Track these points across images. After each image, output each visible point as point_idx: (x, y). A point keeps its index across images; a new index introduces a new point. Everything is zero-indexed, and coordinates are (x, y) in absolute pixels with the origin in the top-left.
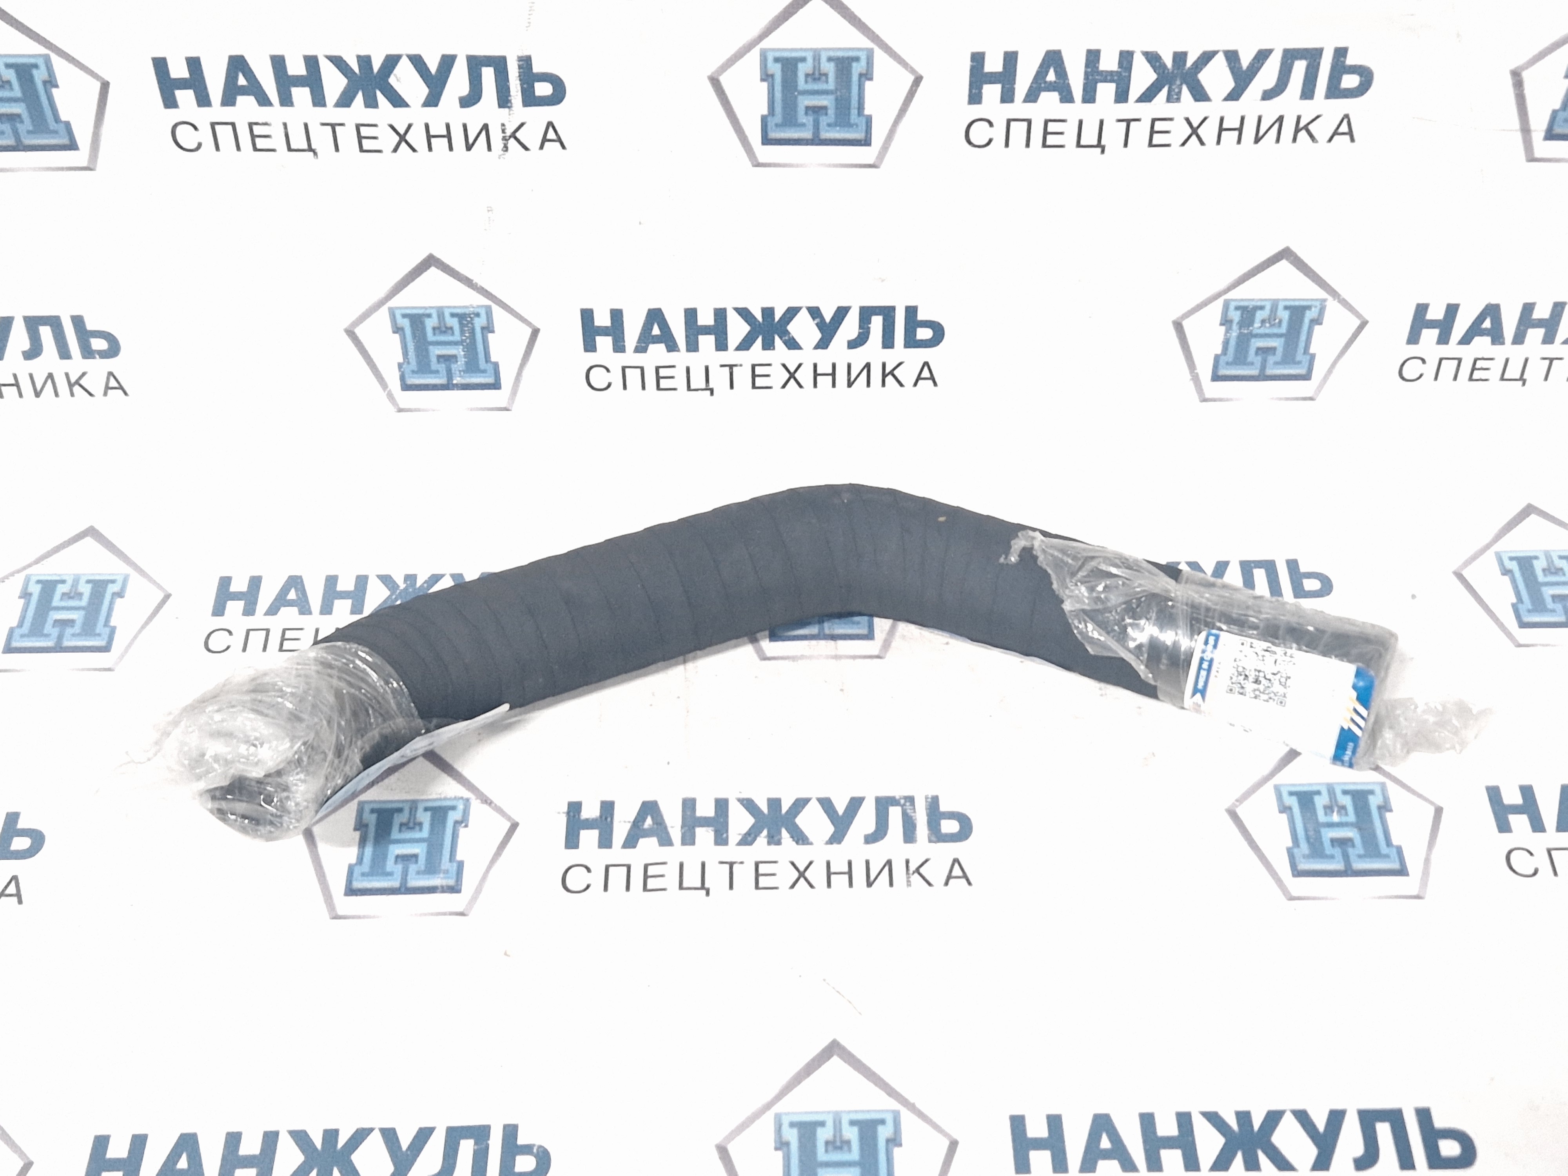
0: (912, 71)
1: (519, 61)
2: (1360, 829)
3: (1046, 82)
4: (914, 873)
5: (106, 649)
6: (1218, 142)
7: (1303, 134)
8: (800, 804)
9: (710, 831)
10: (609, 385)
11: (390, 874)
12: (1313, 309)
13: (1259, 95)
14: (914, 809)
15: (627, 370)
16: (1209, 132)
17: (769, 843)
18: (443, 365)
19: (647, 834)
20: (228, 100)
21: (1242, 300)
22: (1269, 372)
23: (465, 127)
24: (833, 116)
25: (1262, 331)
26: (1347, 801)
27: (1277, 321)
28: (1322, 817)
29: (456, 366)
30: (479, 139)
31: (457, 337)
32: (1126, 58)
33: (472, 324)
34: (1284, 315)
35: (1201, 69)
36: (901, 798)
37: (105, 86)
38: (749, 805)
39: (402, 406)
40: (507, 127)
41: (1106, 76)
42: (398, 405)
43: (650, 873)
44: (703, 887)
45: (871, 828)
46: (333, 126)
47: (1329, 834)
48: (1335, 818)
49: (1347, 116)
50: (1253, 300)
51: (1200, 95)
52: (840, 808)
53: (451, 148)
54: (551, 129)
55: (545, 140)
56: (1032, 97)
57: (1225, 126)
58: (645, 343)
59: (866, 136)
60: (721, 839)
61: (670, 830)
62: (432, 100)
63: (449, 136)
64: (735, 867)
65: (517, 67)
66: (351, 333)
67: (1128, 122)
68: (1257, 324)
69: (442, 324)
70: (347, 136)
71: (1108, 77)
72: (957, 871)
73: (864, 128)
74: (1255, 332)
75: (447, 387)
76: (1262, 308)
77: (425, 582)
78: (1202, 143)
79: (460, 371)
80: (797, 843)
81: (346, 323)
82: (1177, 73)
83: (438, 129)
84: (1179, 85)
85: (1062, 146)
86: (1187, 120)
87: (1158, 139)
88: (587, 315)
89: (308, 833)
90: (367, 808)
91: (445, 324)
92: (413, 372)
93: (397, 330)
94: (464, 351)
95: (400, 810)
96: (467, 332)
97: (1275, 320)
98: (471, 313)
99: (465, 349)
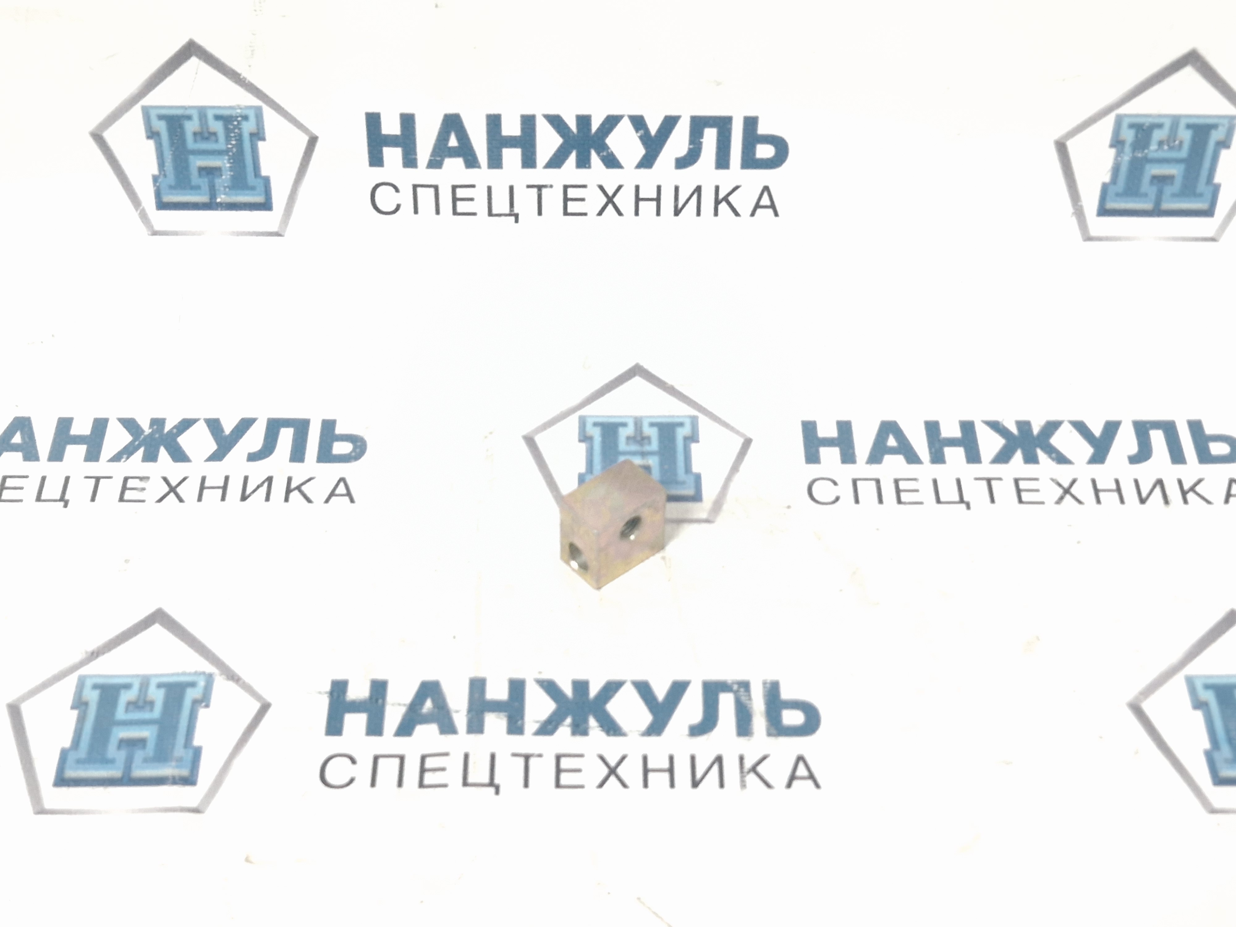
4: (749, 771)
8: (611, 688)
9: (502, 717)
10: (398, 207)
11: (112, 761)
12: (1220, 128)
14: (750, 696)
15: (419, 190)
17: (573, 734)
18: (206, 180)
19: (426, 719)
21: (1138, 116)
22: (1166, 205)
25: (1159, 155)
27: (1177, 142)
29: (220, 181)
31: (221, 145)
33: (240, 129)
34: (1186, 136)
36: (733, 684)
38: (550, 687)
39: (157, 228)
42: (152, 227)
43: (427, 766)
44: (491, 783)
45: (697, 717)
50: (1151, 116)
52: (661, 693)
58: (440, 156)
60: (515, 727)
61: (454, 715)
64: (532, 760)
66: (98, 137)
68: (1153, 147)
69: (205, 130)
72: (802, 771)
74: (1152, 155)
75: (210, 206)
76: (1160, 126)
77: (175, 427)
79: (225, 187)
80: (608, 734)
81: (92, 125)
88: (373, 121)
89: (15, 711)
90: (89, 683)
91: (207, 129)
92: (171, 187)
93: (152, 134)
94: (231, 163)
95: (127, 686)
96: (233, 139)
97: (1175, 141)
98: (238, 115)
99: (231, 161)
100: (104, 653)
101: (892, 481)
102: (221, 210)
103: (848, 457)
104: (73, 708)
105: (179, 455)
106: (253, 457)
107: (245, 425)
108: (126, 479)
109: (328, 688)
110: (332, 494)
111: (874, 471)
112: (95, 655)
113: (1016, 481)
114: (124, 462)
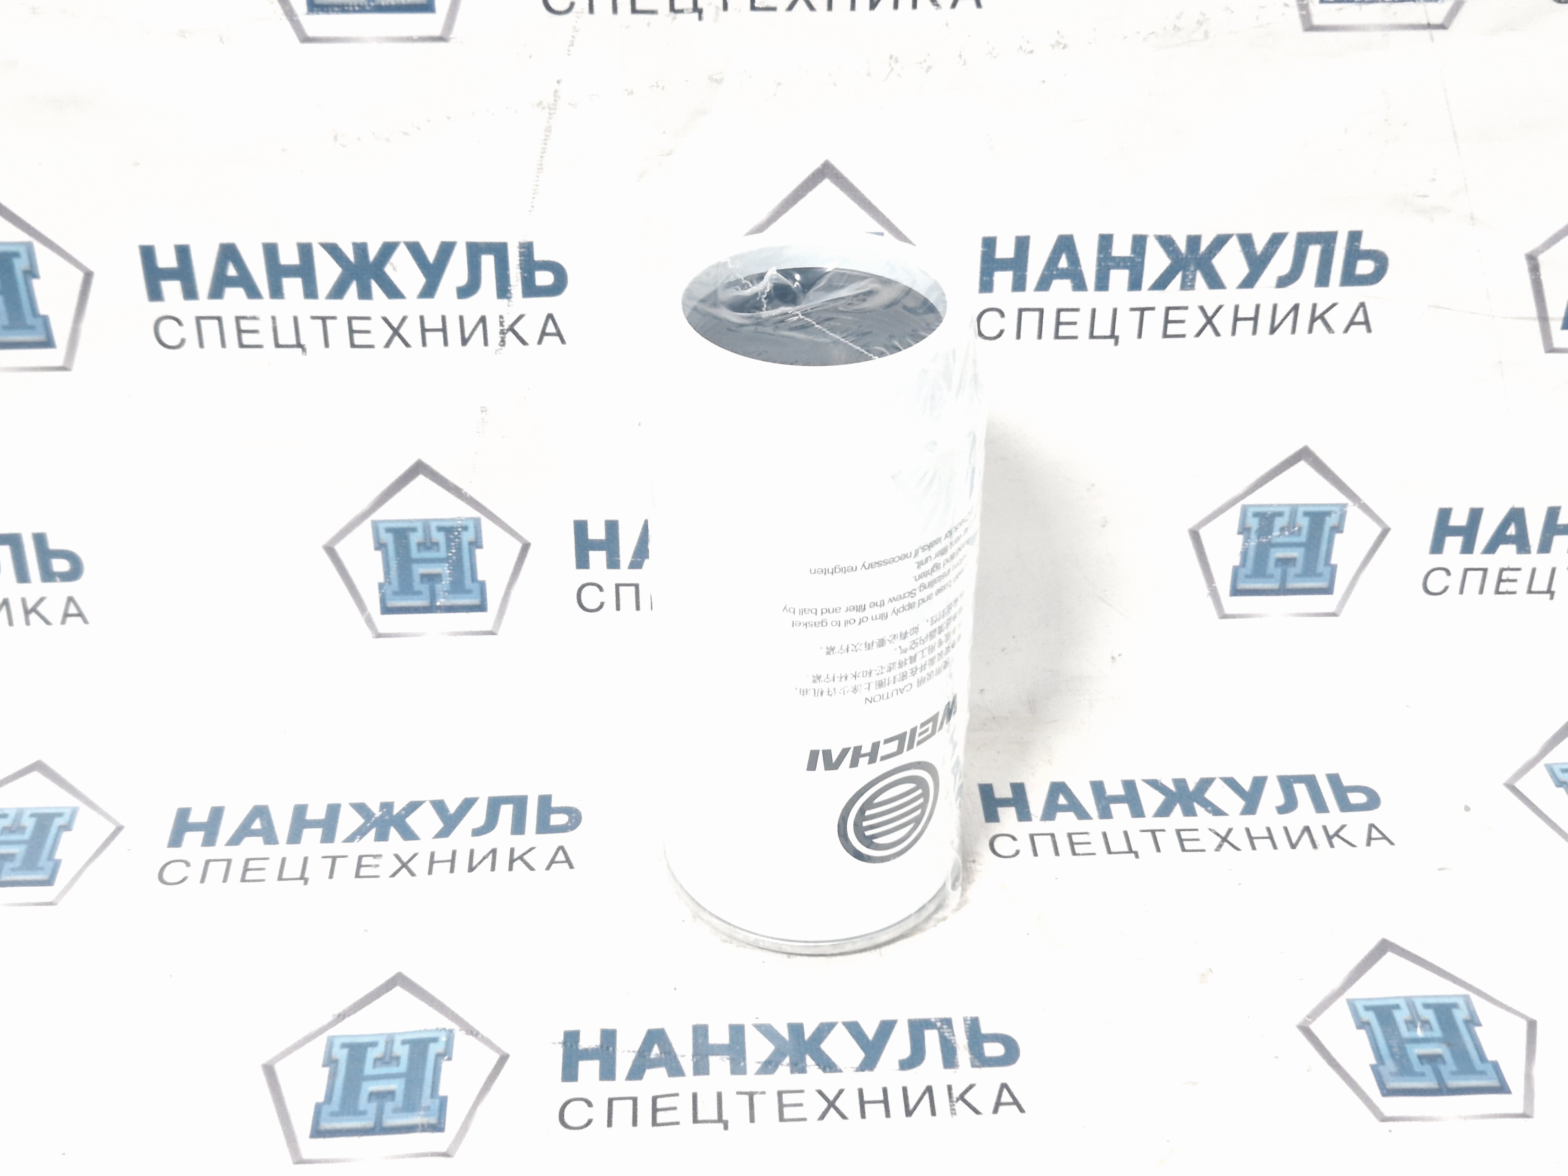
1: (520, 248)
2: (1449, 1045)
3: (1058, 269)
4: (958, 1100)
5: (49, 882)
6: (1234, 333)
7: (1319, 324)
8: (825, 1030)
9: (725, 1060)
10: (602, 605)
11: (364, 1113)
12: (1333, 515)
13: (1274, 282)
14: (953, 1032)
15: (621, 588)
16: (1223, 321)
17: (792, 1072)
18: (427, 586)
19: (654, 1064)
20: (216, 293)
21: (1260, 506)
22: (1290, 585)
23: (461, 319)
25: (1282, 540)
26: (1429, 1015)
27: (1297, 529)
28: (1405, 1033)
29: (440, 586)
30: (476, 333)
31: (442, 553)
32: (1139, 242)
33: (459, 538)
34: (1304, 522)
35: (1215, 255)
36: (937, 1021)
37: (88, 277)
38: (767, 1031)
39: (380, 631)
40: (505, 319)
42: (377, 630)
43: (659, 1106)
44: (720, 1119)
45: (906, 1052)
46: (324, 319)
47: (1416, 1051)
48: (1419, 1033)
49: (1362, 305)
50: (1271, 506)
51: (1214, 282)
52: (870, 1032)
53: (446, 343)
54: (550, 322)
55: (544, 333)
56: (1044, 284)
57: (1240, 315)
58: (641, 558)
60: (738, 1068)
61: (680, 1059)
62: (428, 291)
63: (444, 330)
64: (756, 1097)
65: (518, 254)
66: (330, 550)
67: (1142, 310)
68: (1276, 533)
69: (428, 540)
70: (338, 330)
71: (1121, 263)
72: (1006, 1097)
74: (1275, 540)
75: (430, 609)
76: (1281, 514)
77: (403, 809)
78: (1217, 334)
79: (444, 592)
80: (824, 1070)
81: (326, 539)
82: (1191, 258)
83: (433, 322)
84: (1193, 271)
85: (1075, 337)
86: (1202, 308)
87: (1172, 329)
88: (581, 528)
89: (269, 1071)
90: (337, 1043)
91: (430, 539)
92: (395, 594)
93: (380, 545)
94: (450, 570)
95: (374, 1044)
96: (453, 548)
97: (1295, 528)
98: (459, 526)
99: (451, 568)
100: (349, 1015)
101: (1066, 835)
102: (441, 612)
103: (1024, 815)
104: (324, 1066)
105: (408, 834)
106: (477, 832)
107: (468, 804)
108: (360, 858)
109: (561, 1038)
110: (553, 861)
111: (1048, 826)
112: (341, 1017)
113: (1178, 832)
114: (358, 841)
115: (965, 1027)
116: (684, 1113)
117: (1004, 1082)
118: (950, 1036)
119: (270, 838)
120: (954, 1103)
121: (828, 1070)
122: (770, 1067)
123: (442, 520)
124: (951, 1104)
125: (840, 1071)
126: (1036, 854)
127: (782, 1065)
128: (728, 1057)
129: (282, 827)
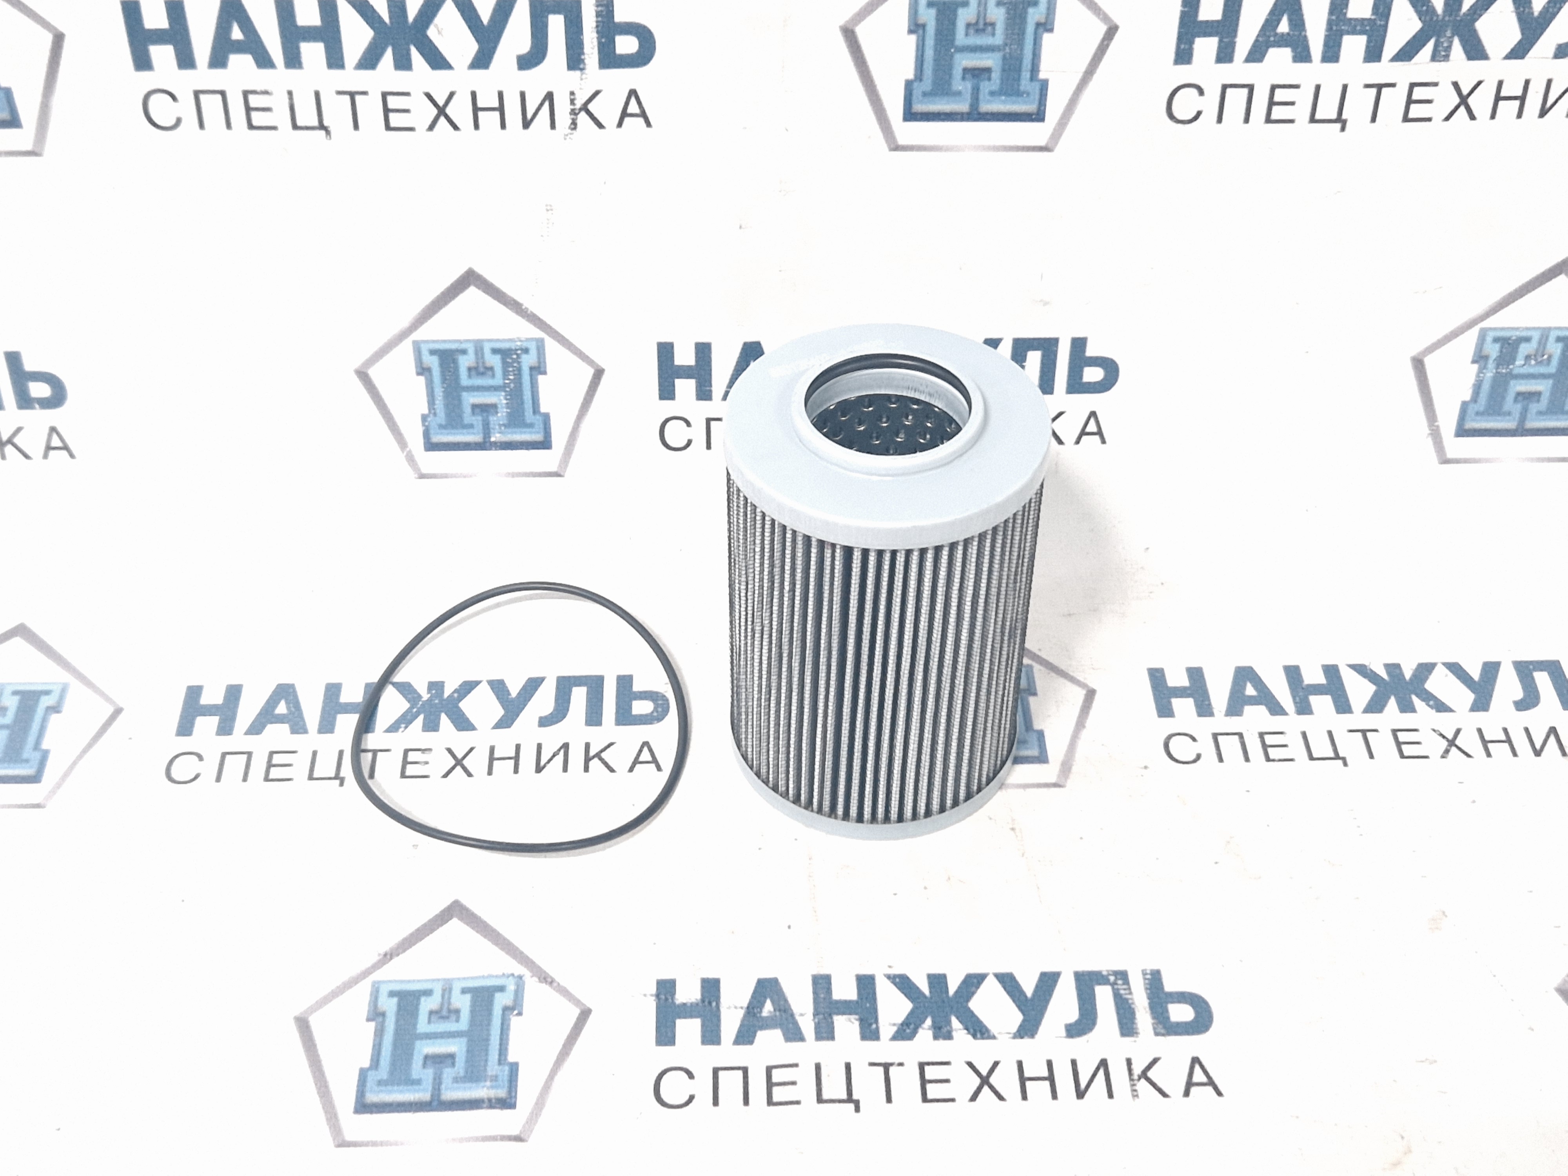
0: (1105, 18)
1: (597, 6)
3: (1276, 34)
4: (1140, 1078)
5: (36, 778)
6: (1493, 116)
8: (973, 982)
9: (853, 1020)
10: (689, 443)
11: (418, 1082)
13: (1551, 52)
14: (1129, 989)
15: (713, 424)
16: (1481, 102)
17: (936, 1037)
18: (480, 418)
19: (767, 1024)
20: (218, 60)
21: (1502, 329)
22: (1530, 424)
23: (523, 95)
24: (998, 82)
25: (1526, 370)
27: (1545, 357)
29: (495, 419)
30: (540, 113)
31: (498, 380)
33: (519, 363)
34: (1555, 349)
35: (1481, 16)
36: (1109, 975)
37: (58, 40)
39: (424, 471)
40: (577, 96)
41: (1355, 26)
42: (419, 470)
43: (775, 1079)
44: (850, 1099)
45: (1073, 1015)
46: (352, 95)
50: (1517, 329)
51: (1475, 51)
52: (1029, 988)
53: (503, 126)
54: (633, 100)
55: (624, 114)
56: (1256, 55)
57: (1503, 94)
59: (1039, 109)
60: (870, 1032)
61: (798, 1018)
62: (482, 61)
63: (501, 109)
64: (892, 1070)
65: (594, 14)
66: (363, 375)
67: (1380, 87)
68: (1519, 362)
69: (481, 365)
70: (370, 109)
71: (1358, 26)
72: (1199, 1076)
73: (1037, 97)
74: (1516, 371)
75: (483, 445)
76: (1527, 339)
77: (455, 691)
78: (1472, 117)
79: (500, 425)
80: (974, 1036)
81: (358, 362)
82: (1449, 21)
83: (487, 99)
84: (1450, 37)
85: (1291, 121)
86: (1456, 85)
87: (1416, 111)
88: (665, 351)
89: (303, 1025)
90: (384, 990)
91: (483, 363)
92: (441, 427)
93: (423, 370)
94: (507, 399)
95: (428, 993)
96: (511, 373)
97: (1543, 356)
98: (517, 348)
99: (508, 397)
100: (397, 955)
101: (1256, 735)
102: (496, 450)
103: (1204, 709)
104: (369, 1020)
105: (463, 724)
106: (544, 722)
107: (533, 685)
108: (406, 752)
109: (653, 989)
110: (636, 762)
111: (1236, 724)
112: (387, 957)
113: (1395, 733)
114: (403, 731)
115: (1145, 984)
116: (806, 1090)
117: (1195, 1055)
118: (1126, 994)
119: (298, 727)
120: (1136, 1082)
121: (979, 1035)
122: (908, 1031)
123: (498, 340)
124: (1132, 1083)
125: (994, 1037)
126: (1221, 760)
127: (923, 1029)
128: (857, 1017)
129: (312, 713)
